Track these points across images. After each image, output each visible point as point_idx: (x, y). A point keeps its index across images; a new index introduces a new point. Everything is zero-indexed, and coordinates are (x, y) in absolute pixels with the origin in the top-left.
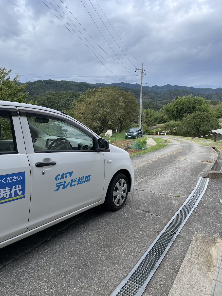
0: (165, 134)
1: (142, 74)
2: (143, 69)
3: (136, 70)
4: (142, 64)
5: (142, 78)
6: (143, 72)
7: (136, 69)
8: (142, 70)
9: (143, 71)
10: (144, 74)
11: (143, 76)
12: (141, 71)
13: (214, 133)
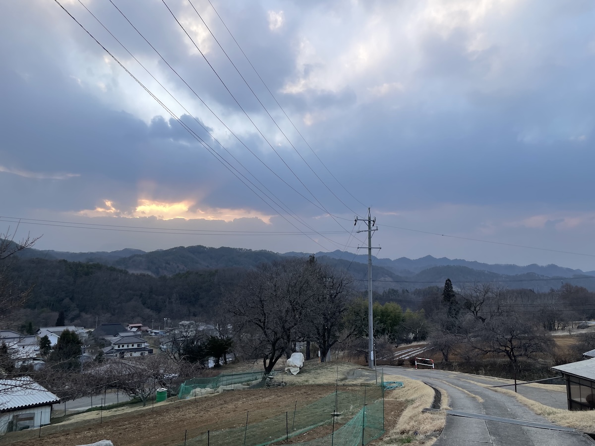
0: (433, 366)
1: (370, 228)
2: (372, 219)
3: (356, 221)
4: (369, 209)
5: (370, 238)
6: (372, 225)
7: (357, 218)
8: (369, 222)
9: (372, 222)
10: (373, 228)
11: (372, 232)
12: (367, 222)
13: (563, 374)
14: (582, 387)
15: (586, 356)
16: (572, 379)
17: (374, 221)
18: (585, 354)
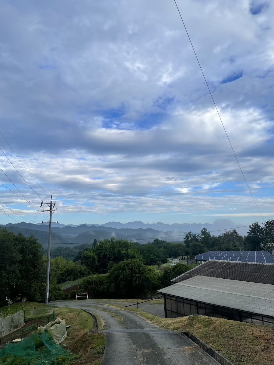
0: (87, 297)
1: (51, 209)
2: (53, 203)
3: (42, 204)
5: (51, 215)
6: (53, 206)
7: (43, 202)
8: (51, 205)
9: (53, 205)
10: (53, 209)
11: (53, 212)
12: (50, 205)
13: (162, 294)
14: (172, 301)
15: (172, 282)
16: (167, 297)
17: (54, 204)
18: (172, 281)
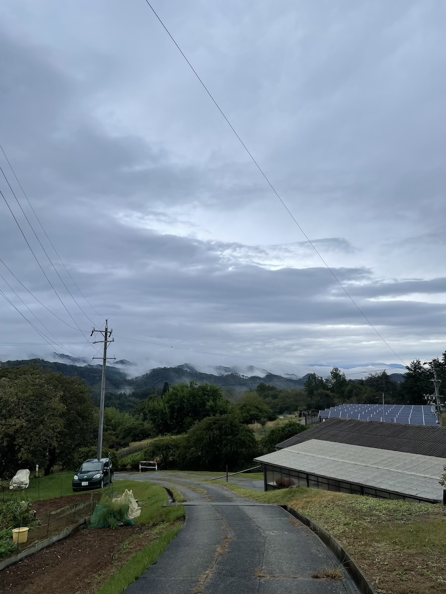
0: (156, 467)
1: (106, 339)
2: (109, 330)
3: (93, 332)
4: (107, 320)
5: (105, 349)
7: (94, 329)
8: (106, 334)
13: (262, 464)
14: (274, 472)
15: (278, 448)
16: (268, 467)
17: (110, 333)
